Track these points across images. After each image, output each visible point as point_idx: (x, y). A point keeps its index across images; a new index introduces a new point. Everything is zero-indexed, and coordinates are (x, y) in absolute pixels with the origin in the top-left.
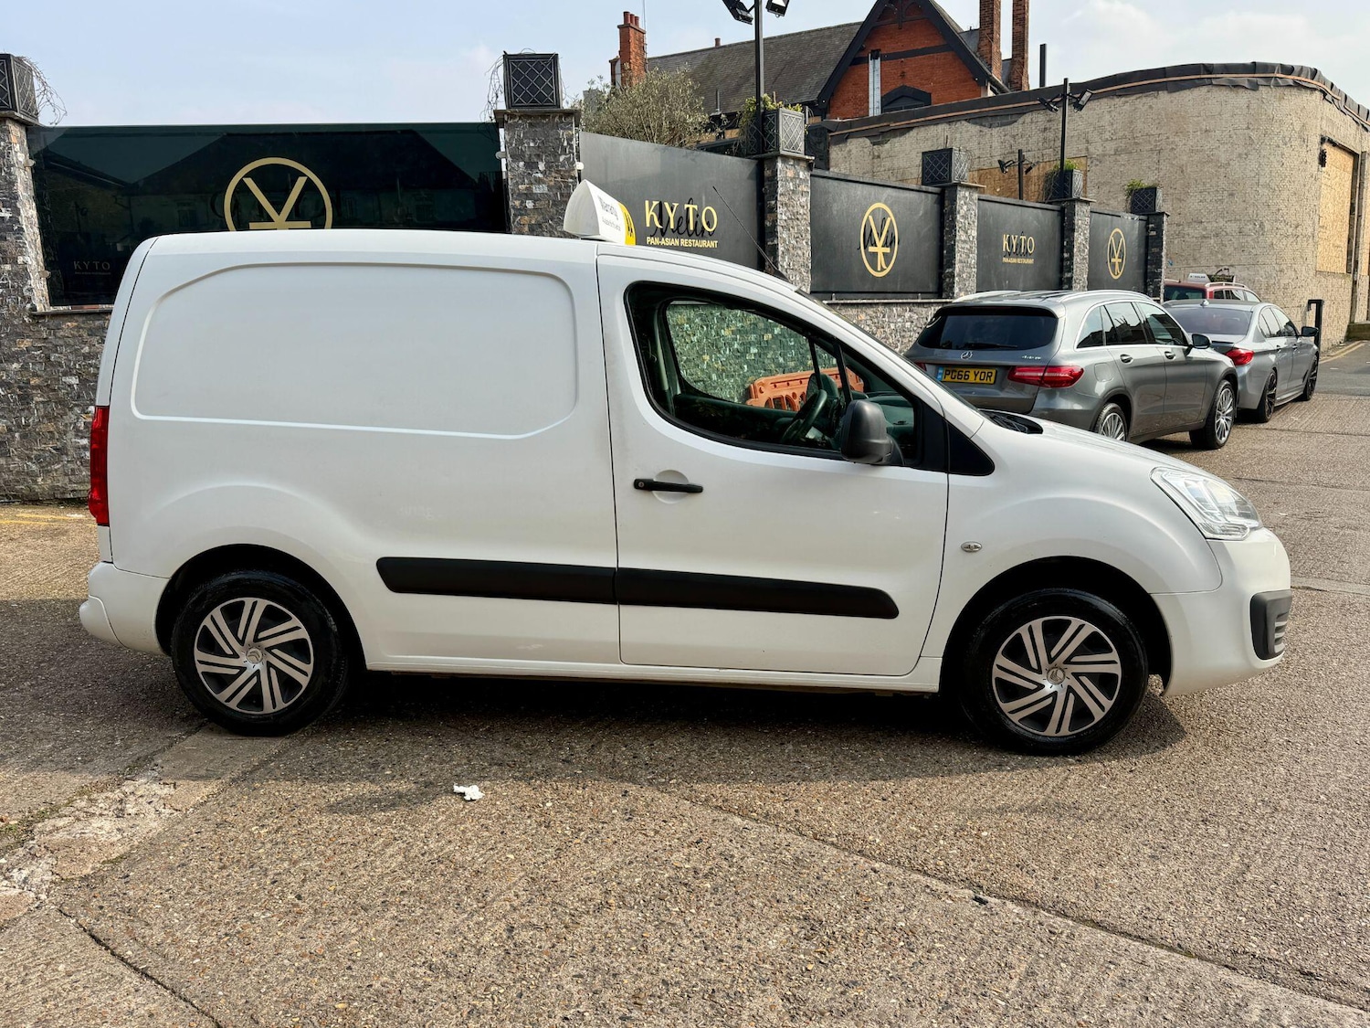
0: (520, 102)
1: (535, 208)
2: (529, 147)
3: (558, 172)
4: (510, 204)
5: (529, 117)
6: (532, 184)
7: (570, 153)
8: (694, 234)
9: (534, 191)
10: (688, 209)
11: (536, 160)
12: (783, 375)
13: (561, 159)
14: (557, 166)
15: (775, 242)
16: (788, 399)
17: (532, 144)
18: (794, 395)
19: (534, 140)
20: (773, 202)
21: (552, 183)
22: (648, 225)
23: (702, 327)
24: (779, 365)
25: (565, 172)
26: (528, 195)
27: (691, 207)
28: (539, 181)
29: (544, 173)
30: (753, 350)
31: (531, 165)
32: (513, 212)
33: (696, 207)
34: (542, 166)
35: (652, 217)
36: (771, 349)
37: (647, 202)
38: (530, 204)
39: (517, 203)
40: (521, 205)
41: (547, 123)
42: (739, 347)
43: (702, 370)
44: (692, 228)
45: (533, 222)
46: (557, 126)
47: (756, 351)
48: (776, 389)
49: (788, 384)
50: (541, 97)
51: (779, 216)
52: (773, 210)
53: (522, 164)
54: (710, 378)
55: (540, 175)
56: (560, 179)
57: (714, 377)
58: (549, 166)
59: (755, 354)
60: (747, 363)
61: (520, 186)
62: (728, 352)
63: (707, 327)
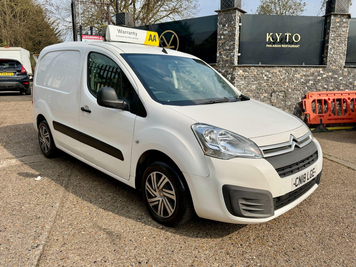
0: (224, 7)
1: (224, 38)
2: (224, 20)
3: (231, 27)
4: (218, 37)
5: (224, 11)
6: (224, 31)
7: (235, 21)
8: (289, 43)
9: (224, 33)
10: (286, 35)
11: (225, 24)
12: (326, 91)
13: (232, 23)
14: (231, 25)
15: (328, 45)
16: (325, 100)
17: (225, 19)
18: (329, 99)
19: (225, 18)
20: (329, 31)
21: (229, 30)
22: (267, 41)
23: (286, 73)
24: (325, 88)
25: (233, 26)
26: (223, 34)
27: (288, 34)
28: (226, 30)
29: (227, 27)
30: (311, 82)
31: (224, 26)
32: (218, 40)
33: (290, 34)
34: (227, 26)
35: (269, 38)
36: (320, 82)
37: (268, 34)
38: (222, 37)
39: (219, 37)
40: (220, 37)
41: (229, 13)
42: (303, 81)
43: (284, 88)
44: (287, 41)
45: (223, 42)
46: (232, 13)
47: (312, 82)
48: (320, 96)
49: (327, 95)
50: (229, 5)
51: (330, 36)
52: (328, 34)
53: (221, 25)
54: (288, 90)
55: (226, 28)
56: (231, 29)
57: (290, 90)
58: (228, 26)
59: (312, 84)
60: (307, 86)
61: (220, 32)
62: (298, 82)
63: (288, 73)
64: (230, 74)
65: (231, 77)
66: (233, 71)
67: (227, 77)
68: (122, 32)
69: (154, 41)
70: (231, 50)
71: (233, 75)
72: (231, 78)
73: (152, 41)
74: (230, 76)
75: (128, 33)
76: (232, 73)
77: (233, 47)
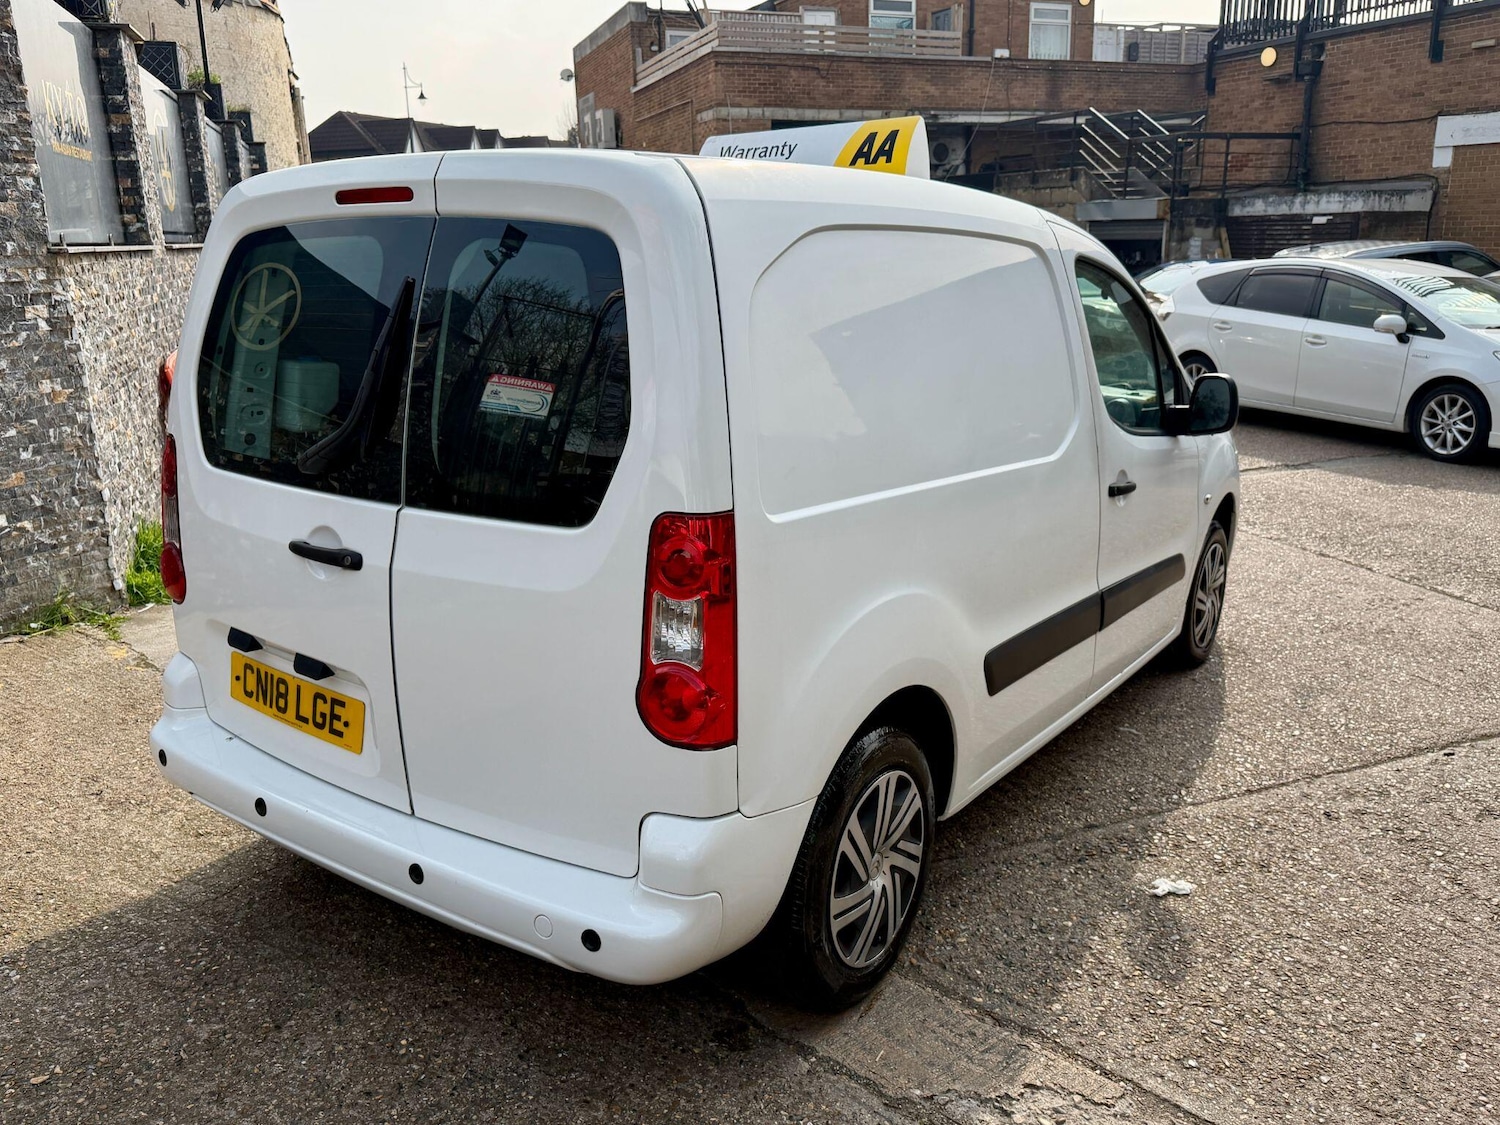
51: (133, 120)
64: (34, 299)
65: (46, 315)
66: (49, 281)
67: (28, 316)
70: (17, 161)
71: (54, 307)
72: (48, 321)
74: (42, 310)
76: (49, 295)
77: (25, 144)
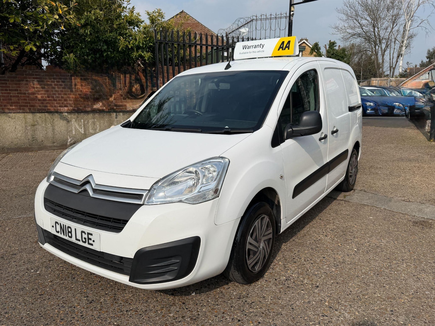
68: (247, 47)
69: (287, 49)
73: (283, 50)
75: (253, 47)
